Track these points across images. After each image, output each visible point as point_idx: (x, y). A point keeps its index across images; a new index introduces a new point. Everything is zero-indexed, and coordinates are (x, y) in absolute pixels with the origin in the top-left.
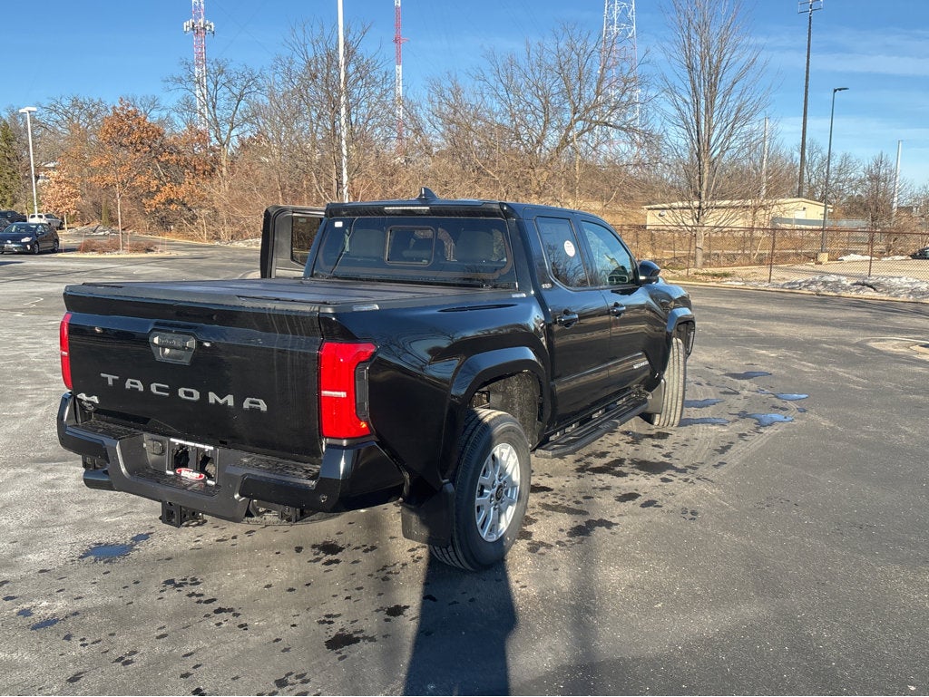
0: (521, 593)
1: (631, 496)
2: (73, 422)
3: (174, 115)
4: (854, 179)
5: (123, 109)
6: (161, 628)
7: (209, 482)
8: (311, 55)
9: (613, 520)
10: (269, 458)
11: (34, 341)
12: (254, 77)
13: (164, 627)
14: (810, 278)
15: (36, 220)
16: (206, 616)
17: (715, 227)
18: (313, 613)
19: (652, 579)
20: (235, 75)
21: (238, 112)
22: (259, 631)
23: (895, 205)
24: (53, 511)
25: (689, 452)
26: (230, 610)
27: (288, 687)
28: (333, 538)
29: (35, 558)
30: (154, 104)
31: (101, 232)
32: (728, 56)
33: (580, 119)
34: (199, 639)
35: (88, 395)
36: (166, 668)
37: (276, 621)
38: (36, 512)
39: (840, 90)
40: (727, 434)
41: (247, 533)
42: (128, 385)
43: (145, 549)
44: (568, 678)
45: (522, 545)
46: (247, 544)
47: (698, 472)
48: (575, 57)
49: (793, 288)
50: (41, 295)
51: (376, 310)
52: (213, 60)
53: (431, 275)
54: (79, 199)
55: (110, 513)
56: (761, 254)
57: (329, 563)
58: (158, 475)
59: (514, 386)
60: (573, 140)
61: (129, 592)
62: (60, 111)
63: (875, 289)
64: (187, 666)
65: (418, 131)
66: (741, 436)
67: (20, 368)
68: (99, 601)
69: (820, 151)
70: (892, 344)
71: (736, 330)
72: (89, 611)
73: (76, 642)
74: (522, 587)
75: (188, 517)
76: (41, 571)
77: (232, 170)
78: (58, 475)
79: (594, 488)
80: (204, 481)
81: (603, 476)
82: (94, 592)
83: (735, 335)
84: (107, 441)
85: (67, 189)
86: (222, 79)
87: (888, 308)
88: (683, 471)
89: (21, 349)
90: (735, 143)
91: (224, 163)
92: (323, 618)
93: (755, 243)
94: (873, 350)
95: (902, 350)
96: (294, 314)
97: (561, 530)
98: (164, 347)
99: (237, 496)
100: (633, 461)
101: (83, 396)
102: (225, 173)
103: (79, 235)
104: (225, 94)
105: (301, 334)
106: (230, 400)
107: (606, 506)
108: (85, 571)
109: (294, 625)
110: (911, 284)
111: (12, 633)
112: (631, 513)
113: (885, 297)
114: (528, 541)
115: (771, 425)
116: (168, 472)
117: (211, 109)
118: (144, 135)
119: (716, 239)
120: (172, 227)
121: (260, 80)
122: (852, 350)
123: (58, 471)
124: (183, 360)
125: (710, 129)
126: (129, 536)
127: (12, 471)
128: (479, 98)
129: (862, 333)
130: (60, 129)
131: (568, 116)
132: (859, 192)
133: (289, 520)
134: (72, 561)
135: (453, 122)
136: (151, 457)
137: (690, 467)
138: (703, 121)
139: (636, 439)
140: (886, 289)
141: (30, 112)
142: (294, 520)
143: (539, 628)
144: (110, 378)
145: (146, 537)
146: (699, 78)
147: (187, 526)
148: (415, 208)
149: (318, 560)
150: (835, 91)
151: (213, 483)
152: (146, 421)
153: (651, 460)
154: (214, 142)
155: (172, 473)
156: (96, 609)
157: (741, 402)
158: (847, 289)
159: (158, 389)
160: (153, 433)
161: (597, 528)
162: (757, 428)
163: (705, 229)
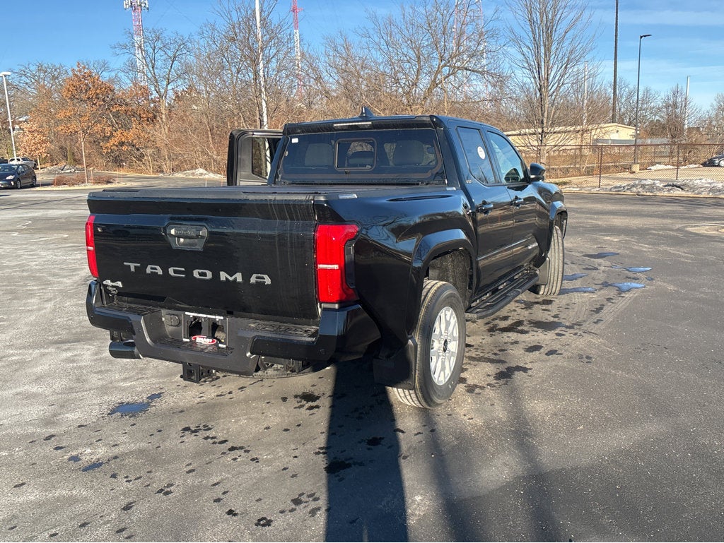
0: (470, 424)
1: (536, 348)
2: (100, 304)
3: (121, 75)
4: (654, 108)
5: (80, 71)
6: (188, 465)
7: (221, 345)
8: (235, 19)
9: (527, 366)
10: (271, 323)
11: (31, 253)
12: (184, 41)
13: (191, 464)
14: (632, 183)
15: (15, 162)
16: (222, 453)
17: (555, 146)
18: (308, 446)
19: (570, 409)
20: (168, 41)
21: (172, 70)
22: (269, 462)
23: (686, 127)
24: (78, 380)
25: (571, 313)
26: (241, 448)
27: (303, 505)
28: (309, 389)
29: (72, 417)
30: (104, 66)
31: (68, 170)
32: (561, 11)
33: (445, 65)
34: (221, 472)
35: (112, 281)
36: (200, 495)
37: (280, 454)
38: (64, 382)
39: (645, 36)
40: (597, 299)
41: (239, 389)
42: (149, 270)
43: (158, 405)
44: (525, 486)
45: (461, 388)
46: (241, 397)
47: (583, 328)
48: (441, 16)
49: (619, 191)
50: (30, 219)
51: (355, 199)
52: (151, 29)
53: (376, 177)
54: (48, 144)
55: (125, 379)
56: (588, 167)
57: (311, 408)
58: (176, 343)
59: (448, 262)
60: (441, 82)
61: (155, 439)
62: (29, 75)
63: (682, 189)
64: (218, 492)
65: (319, 79)
66: (609, 299)
67: (25, 274)
68: (133, 447)
69: (627, 86)
70: (705, 229)
71: (583, 223)
72: (125, 455)
73: (121, 479)
74: (469, 419)
75: (204, 374)
76: (79, 426)
77: (169, 116)
78: (75, 353)
79: (506, 343)
80: (216, 345)
81: (510, 334)
82: (127, 440)
83: (583, 227)
84: (133, 317)
85: (38, 137)
86: (159, 44)
87: (695, 202)
88: (571, 327)
89: (23, 260)
90: (568, 80)
91: (163, 111)
92: (317, 450)
93: (583, 158)
94: (691, 233)
95: (714, 232)
96: (292, 203)
97: (489, 375)
98: (179, 237)
99: (248, 354)
100: (530, 322)
101: (108, 282)
102: (164, 120)
103: (50, 173)
104: (161, 56)
105: (298, 220)
106: (239, 277)
107: (517, 356)
108: (114, 424)
109: (296, 457)
110: (710, 184)
111: (67, 475)
112: (539, 360)
113: (690, 194)
114: (464, 385)
115: (629, 290)
116: (185, 340)
117: (151, 69)
118: (98, 91)
119: (554, 157)
120: (124, 164)
121: (189, 44)
122: (675, 234)
123: (74, 349)
124: (197, 247)
125: (548, 69)
126: (145, 396)
127: (37, 351)
128: (366, 51)
129: (679, 221)
130: (29, 89)
131: (436, 63)
132: (657, 118)
133: (293, 371)
134: (103, 417)
135: (345, 71)
136: (169, 329)
137: (576, 324)
138: (543, 63)
139: (529, 305)
140: (691, 188)
141: (5, 76)
142: (297, 371)
143: (491, 449)
144: (132, 266)
145: (159, 396)
146: (539, 28)
147: (205, 381)
148: (360, 123)
149: (302, 406)
150: (641, 37)
151: (225, 346)
152: (162, 299)
153: (544, 320)
154: (155, 95)
155: (188, 340)
156: (131, 452)
157: (601, 275)
158: (660, 190)
159: (175, 272)
160: (169, 309)
161: (516, 373)
162: (620, 294)
163: (547, 148)
